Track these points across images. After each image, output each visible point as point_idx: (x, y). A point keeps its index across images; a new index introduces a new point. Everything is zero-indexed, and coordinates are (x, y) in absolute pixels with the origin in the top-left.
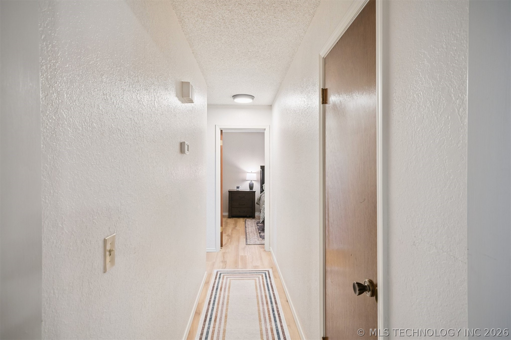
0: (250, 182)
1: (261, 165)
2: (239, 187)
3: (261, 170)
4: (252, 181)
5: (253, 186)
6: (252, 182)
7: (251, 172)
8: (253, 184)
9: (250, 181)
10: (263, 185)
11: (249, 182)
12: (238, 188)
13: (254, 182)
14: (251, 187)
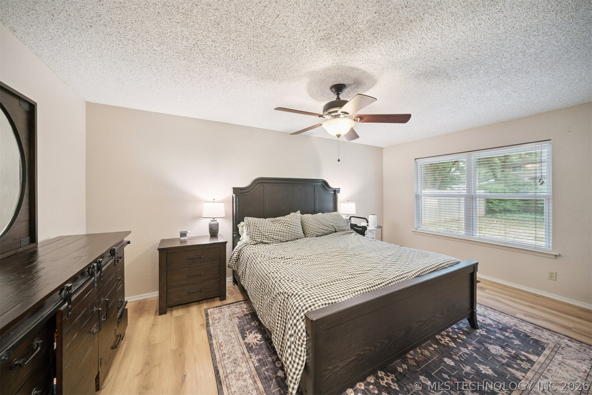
0: (212, 221)
1: (234, 187)
2: (187, 232)
3: (234, 196)
4: (215, 219)
5: (218, 229)
6: (216, 221)
7: (214, 199)
8: (218, 224)
9: (212, 219)
10: (238, 225)
11: (209, 221)
12: (183, 234)
13: (219, 221)
14: (214, 232)
